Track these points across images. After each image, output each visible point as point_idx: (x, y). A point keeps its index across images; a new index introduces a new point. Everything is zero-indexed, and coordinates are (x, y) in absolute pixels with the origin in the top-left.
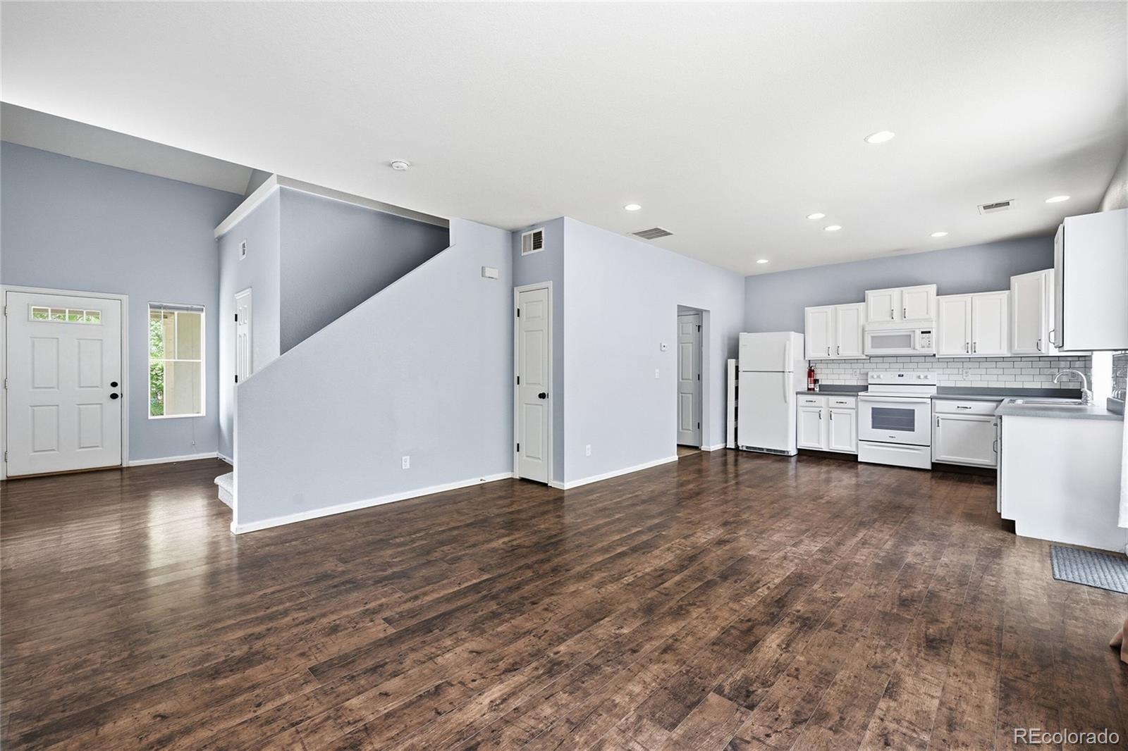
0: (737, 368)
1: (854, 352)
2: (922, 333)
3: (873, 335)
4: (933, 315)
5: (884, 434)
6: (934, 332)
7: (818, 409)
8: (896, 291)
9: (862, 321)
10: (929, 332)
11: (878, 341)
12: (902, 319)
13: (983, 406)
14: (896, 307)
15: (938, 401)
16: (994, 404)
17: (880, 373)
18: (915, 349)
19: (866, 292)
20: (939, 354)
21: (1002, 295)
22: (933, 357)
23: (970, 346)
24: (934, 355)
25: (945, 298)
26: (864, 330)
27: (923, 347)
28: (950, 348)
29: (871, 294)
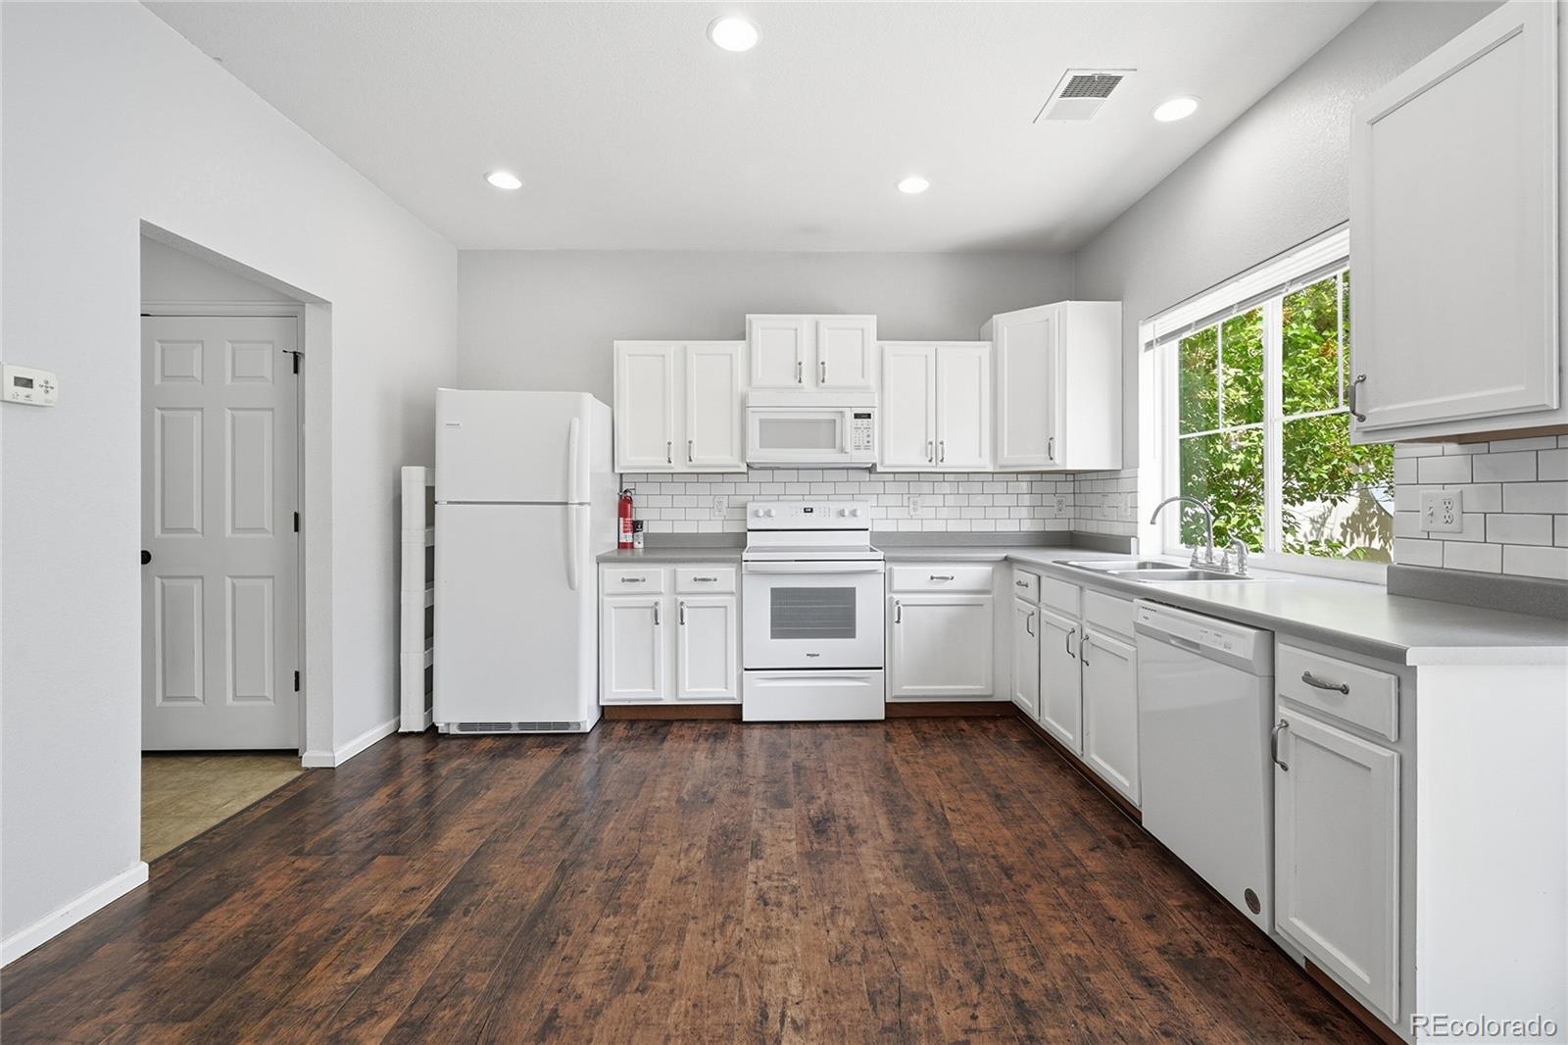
0: (430, 491)
2: (857, 416)
3: (763, 417)
4: (872, 380)
5: (796, 650)
6: (875, 416)
7: (651, 601)
8: (806, 321)
9: (740, 385)
10: (869, 416)
11: (777, 431)
12: (817, 384)
13: (969, 574)
14: (807, 358)
15: (899, 570)
16: (987, 569)
17: (768, 506)
18: (842, 450)
19: (747, 316)
20: (882, 464)
21: (980, 350)
22: (871, 469)
23: (935, 448)
24: (874, 465)
25: (889, 346)
26: (744, 406)
27: (858, 448)
28: (901, 452)
29: (757, 323)
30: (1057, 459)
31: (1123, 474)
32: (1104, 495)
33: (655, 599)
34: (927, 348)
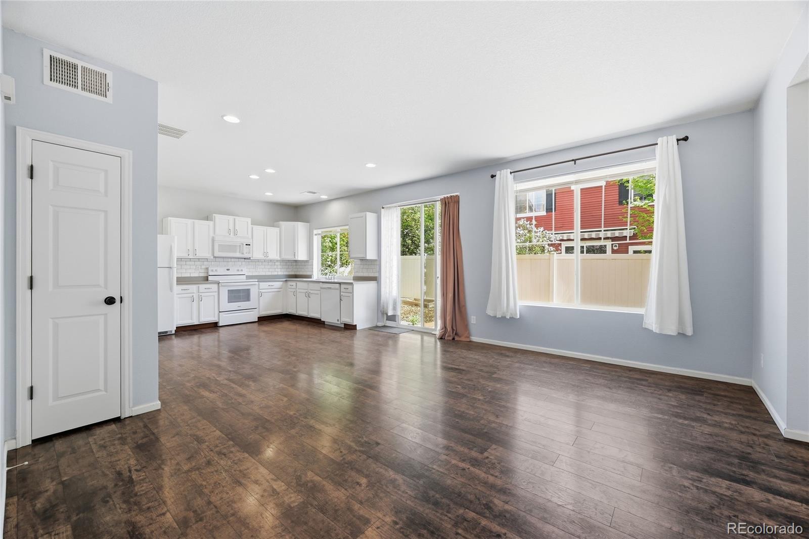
1: (208, 255)
2: (246, 245)
3: (220, 243)
4: (250, 236)
5: (235, 306)
6: (251, 245)
7: (191, 295)
8: (231, 218)
9: (212, 234)
10: (249, 245)
11: (223, 248)
12: (235, 235)
13: (278, 284)
14: (231, 227)
15: (261, 283)
16: (282, 283)
17: (216, 268)
18: (243, 254)
19: (214, 215)
20: (252, 257)
21: (276, 230)
22: (249, 259)
23: (266, 254)
24: (250, 258)
25: (255, 227)
26: (213, 240)
27: (246, 253)
28: (257, 254)
29: (218, 217)
30: (296, 257)
31: (310, 261)
32: (305, 266)
33: (193, 294)
34: (265, 228)
